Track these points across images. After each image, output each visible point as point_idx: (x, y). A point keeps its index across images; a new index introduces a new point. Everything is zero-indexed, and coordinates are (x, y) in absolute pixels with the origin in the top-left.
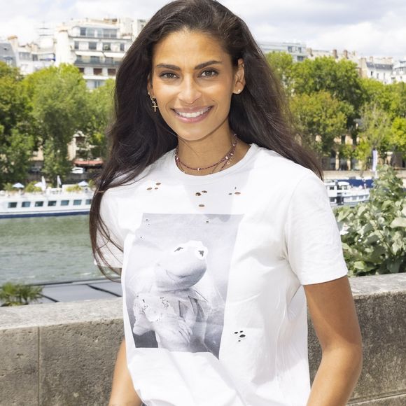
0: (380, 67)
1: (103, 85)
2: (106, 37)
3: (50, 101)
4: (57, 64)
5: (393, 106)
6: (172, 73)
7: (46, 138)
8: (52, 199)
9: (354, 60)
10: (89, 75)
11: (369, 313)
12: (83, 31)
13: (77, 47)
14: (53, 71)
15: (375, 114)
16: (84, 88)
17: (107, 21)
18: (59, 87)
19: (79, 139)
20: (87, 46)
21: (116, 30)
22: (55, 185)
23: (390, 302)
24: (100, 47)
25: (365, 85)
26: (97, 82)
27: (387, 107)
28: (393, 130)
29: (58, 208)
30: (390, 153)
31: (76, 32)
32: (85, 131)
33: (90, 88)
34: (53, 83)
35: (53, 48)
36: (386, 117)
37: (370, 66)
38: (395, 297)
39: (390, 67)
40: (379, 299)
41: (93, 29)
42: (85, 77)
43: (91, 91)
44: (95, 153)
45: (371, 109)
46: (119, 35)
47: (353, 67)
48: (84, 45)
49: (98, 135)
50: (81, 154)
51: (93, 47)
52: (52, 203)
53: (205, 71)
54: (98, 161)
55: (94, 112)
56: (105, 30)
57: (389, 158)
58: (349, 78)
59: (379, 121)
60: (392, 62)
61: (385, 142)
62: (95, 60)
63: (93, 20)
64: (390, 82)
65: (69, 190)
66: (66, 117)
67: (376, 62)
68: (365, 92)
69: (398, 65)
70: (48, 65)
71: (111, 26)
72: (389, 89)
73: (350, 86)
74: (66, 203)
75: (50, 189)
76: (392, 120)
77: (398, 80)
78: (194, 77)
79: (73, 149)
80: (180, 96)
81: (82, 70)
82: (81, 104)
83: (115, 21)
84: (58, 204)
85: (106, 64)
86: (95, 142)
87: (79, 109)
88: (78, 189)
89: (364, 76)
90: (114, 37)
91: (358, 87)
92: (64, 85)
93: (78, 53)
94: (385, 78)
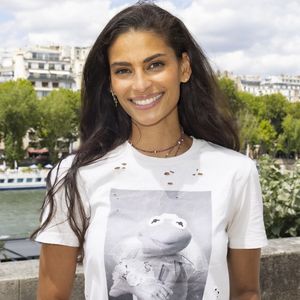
0: (251, 84)
1: (49, 95)
2: (51, 59)
3: (10, 106)
4: (15, 79)
5: (260, 112)
6: (126, 69)
7: (6, 133)
8: (11, 177)
9: (233, 78)
10: (38, 87)
11: (270, 269)
12: (34, 55)
13: (30, 67)
14: (12, 84)
15: (247, 117)
16: (35, 96)
17: (52, 47)
18: (17, 96)
19: (31, 134)
20: (37, 66)
21: (58, 54)
22: (13, 168)
23: (286, 260)
24: (47, 67)
25: (240, 96)
26: (44, 93)
27: (256, 113)
28: (260, 129)
29: (15, 184)
30: (257, 146)
31: (30, 56)
32: (35, 128)
33: (40, 97)
34: (12, 93)
35: (12, 67)
36: (255, 119)
37: (243, 82)
38: (289, 256)
39: (258, 84)
40: (277, 258)
41: (42, 54)
42: (36, 89)
43: (40, 99)
44: (43, 144)
45: (244, 114)
46: (61, 58)
47: (232, 83)
48: (35, 65)
49: (45, 131)
50: (32, 145)
51: (41, 67)
52: (10, 181)
53: (153, 64)
54: (45, 150)
55: (42, 114)
56: (51, 54)
57: (257, 150)
58: (229, 91)
59: (250, 123)
60: (260, 80)
61: (254, 138)
62: (43, 77)
63: (42, 47)
64: (258, 94)
65: (24, 171)
66: (21, 118)
67: (248, 80)
68: (240, 101)
69: (264, 82)
70: (8, 79)
71: (55, 51)
72: (258, 99)
73: (230, 97)
74: (21, 180)
75: (9, 170)
76: (260, 122)
77: (264, 93)
78: (144, 69)
79: (26, 141)
80: (134, 87)
81: (33, 83)
82: (32, 108)
83: (58, 48)
84: (15, 181)
85: (51, 79)
86: (43, 136)
87: (31, 112)
88: (30, 170)
89: (239, 90)
90: (57, 59)
91: (234, 97)
92: (20, 94)
93: (31, 71)
94: (255, 92)
